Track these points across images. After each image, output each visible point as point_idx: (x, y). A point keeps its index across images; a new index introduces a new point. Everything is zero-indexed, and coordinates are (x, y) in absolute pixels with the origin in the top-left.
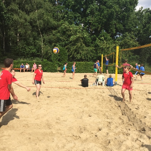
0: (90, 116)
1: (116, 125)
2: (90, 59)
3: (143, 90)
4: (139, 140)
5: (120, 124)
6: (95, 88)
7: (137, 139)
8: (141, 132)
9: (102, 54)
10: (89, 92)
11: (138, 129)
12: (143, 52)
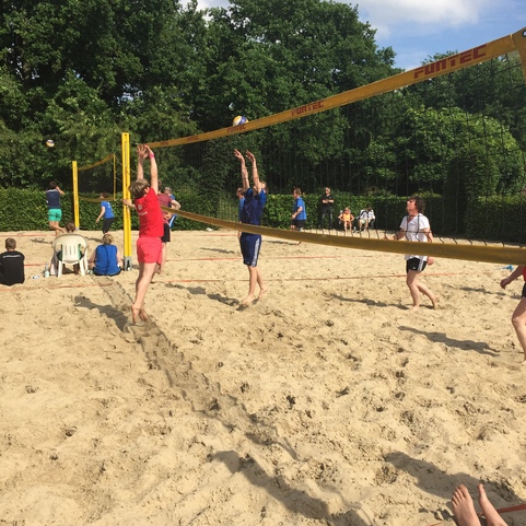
0: (33, 391)
1: (125, 406)
2: (26, 177)
3: (215, 278)
4: (200, 440)
5: (139, 401)
6: (52, 286)
7: (195, 441)
8: (208, 416)
9: (73, 159)
10: (27, 303)
11: (198, 407)
12: (210, 156)
